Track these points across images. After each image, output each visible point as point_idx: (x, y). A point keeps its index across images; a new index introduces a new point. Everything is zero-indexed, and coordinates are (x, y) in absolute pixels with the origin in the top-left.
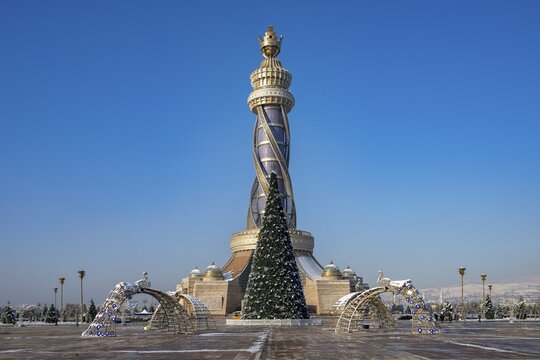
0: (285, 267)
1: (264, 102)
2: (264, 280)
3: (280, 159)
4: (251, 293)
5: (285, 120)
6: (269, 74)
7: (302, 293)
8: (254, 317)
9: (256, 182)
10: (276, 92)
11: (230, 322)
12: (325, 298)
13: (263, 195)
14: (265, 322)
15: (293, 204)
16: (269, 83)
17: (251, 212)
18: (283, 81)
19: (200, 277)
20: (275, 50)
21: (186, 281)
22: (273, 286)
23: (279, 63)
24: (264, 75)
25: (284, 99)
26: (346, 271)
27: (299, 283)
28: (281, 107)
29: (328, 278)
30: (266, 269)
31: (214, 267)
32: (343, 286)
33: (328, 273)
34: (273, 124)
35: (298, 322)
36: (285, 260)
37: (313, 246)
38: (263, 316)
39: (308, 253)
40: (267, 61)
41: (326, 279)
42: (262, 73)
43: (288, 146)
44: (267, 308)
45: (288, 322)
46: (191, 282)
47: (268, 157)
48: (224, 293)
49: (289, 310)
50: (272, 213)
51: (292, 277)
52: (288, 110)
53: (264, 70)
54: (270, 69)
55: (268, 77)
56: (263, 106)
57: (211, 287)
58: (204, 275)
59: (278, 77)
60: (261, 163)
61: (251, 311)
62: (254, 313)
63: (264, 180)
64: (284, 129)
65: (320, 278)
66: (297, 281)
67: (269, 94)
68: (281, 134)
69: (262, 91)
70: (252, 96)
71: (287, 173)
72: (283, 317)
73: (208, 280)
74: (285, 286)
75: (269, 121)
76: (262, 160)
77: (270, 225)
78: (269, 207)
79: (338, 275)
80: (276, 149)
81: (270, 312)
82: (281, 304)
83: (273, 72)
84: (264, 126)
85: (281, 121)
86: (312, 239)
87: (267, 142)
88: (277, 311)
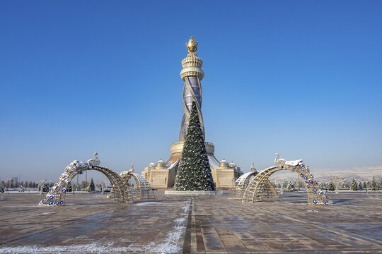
0: (201, 158)
2: (188, 166)
4: (181, 174)
5: (199, 84)
6: (191, 60)
7: (211, 174)
8: (182, 189)
9: (184, 116)
10: (196, 70)
11: (167, 193)
12: (220, 179)
13: (187, 123)
14: (188, 193)
16: (191, 65)
17: (181, 132)
18: (199, 64)
19: (154, 167)
20: (194, 49)
21: (147, 168)
22: (193, 170)
23: (197, 55)
24: (189, 61)
25: (199, 73)
26: (231, 164)
27: (209, 168)
28: (198, 77)
29: (222, 168)
30: (189, 159)
31: (161, 161)
32: (231, 172)
33: (222, 165)
34: (193, 86)
35: (209, 193)
36: (201, 153)
37: (213, 151)
38: (187, 188)
39: (212, 154)
40: (190, 54)
41: (221, 168)
42: (187, 59)
43: (201, 97)
44: (190, 183)
45: (203, 193)
46: (149, 170)
47: (191, 103)
48: (167, 176)
49: (203, 185)
50: (193, 125)
51: (205, 164)
52: (201, 79)
53: (189, 58)
55: (191, 62)
56: (188, 76)
57: (160, 172)
58: (156, 166)
59: (196, 62)
60: (187, 106)
61: (180, 185)
62: (182, 187)
63: (188, 115)
64: (199, 89)
65: (218, 168)
66: (208, 167)
67: (191, 71)
68: (197, 91)
69: (188, 69)
70: (183, 72)
72: (200, 190)
73: (158, 168)
74: (201, 170)
75: (191, 85)
77: (192, 132)
78: (191, 121)
79: (228, 166)
81: (192, 186)
82: (198, 181)
83: (193, 59)
84: (189, 87)
85: (197, 85)
86: (213, 147)
87: (190, 95)
88: (196, 185)
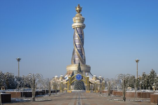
1: (77, 27)
3: (81, 43)
4: (75, 85)
5: (82, 32)
6: (78, 19)
7: (84, 85)
8: (75, 90)
9: (74, 50)
10: (80, 24)
13: (76, 54)
14: (77, 91)
15: (85, 57)
16: (78, 21)
17: (72, 59)
18: (82, 21)
20: (80, 11)
22: (79, 84)
23: (81, 15)
24: (77, 19)
25: (82, 26)
28: (82, 28)
31: (62, 76)
33: (94, 78)
34: (79, 33)
35: (83, 91)
37: (90, 69)
38: (77, 90)
40: (78, 15)
41: (93, 79)
43: (84, 39)
44: (78, 88)
45: (82, 91)
47: (78, 43)
49: (82, 89)
53: (77, 17)
54: (78, 17)
55: (78, 20)
56: (76, 28)
58: (59, 78)
59: (81, 20)
60: (76, 45)
63: (76, 50)
64: (82, 34)
66: (83, 83)
67: (78, 25)
68: (81, 37)
69: (76, 24)
70: (73, 25)
71: (83, 47)
73: (61, 79)
74: (81, 84)
75: (78, 32)
76: (76, 44)
79: (97, 78)
80: (80, 41)
81: (78, 89)
82: (80, 87)
83: (79, 18)
84: (77, 34)
85: (81, 32)
86: (90, 67)
87: (77, 38)
88: (79, 89)
